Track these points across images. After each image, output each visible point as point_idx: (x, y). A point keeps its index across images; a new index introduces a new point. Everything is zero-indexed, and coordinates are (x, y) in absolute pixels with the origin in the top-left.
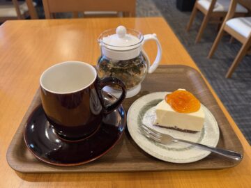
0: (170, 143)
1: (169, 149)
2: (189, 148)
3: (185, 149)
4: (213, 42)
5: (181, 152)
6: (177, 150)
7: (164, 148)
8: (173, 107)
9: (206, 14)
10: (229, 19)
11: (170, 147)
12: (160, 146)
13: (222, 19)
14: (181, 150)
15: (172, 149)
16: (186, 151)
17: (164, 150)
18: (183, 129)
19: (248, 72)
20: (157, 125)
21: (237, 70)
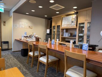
4: (37, 65)
9: (32, 57)
10: (40, 58)
19: (51, 73)
21: (47, 74)
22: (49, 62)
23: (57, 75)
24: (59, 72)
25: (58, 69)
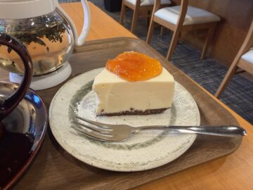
0: (128, 138)
1: (129, 148)
2: (161, 137)
3: (155, 140)
5: (149, 148)
6: (142, 146)
7: (121, 147)
8: (122, 75)
11: (130, 143)
12: (114, 146)
13: (150, 12)
14: (148, 144)
15: (134, 146)
16: (157, 144)
17: (122, 152)
18: (144, 109)
19: (183, 58)
20: (102, 114)
21: (173, 58)
22: (184, 24)
23: (201, 65)
24: (210, 60)
25: (209, 50)
